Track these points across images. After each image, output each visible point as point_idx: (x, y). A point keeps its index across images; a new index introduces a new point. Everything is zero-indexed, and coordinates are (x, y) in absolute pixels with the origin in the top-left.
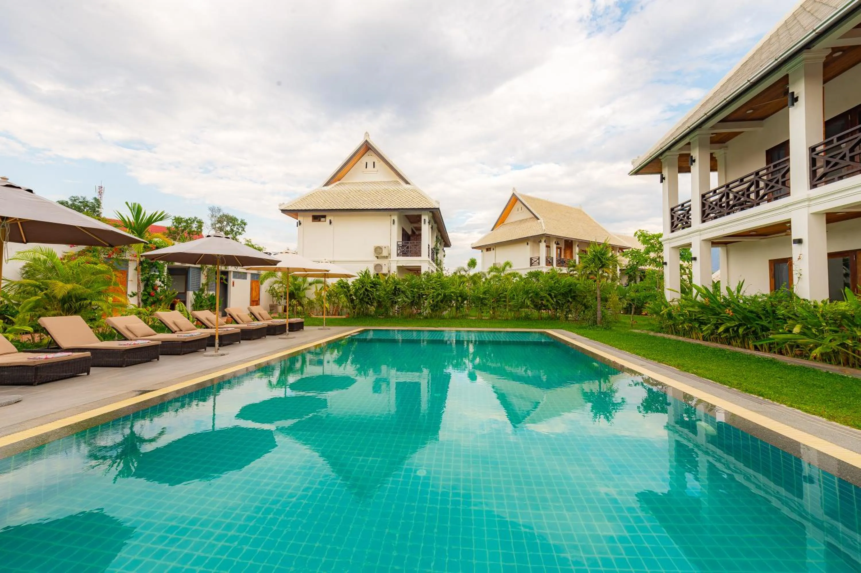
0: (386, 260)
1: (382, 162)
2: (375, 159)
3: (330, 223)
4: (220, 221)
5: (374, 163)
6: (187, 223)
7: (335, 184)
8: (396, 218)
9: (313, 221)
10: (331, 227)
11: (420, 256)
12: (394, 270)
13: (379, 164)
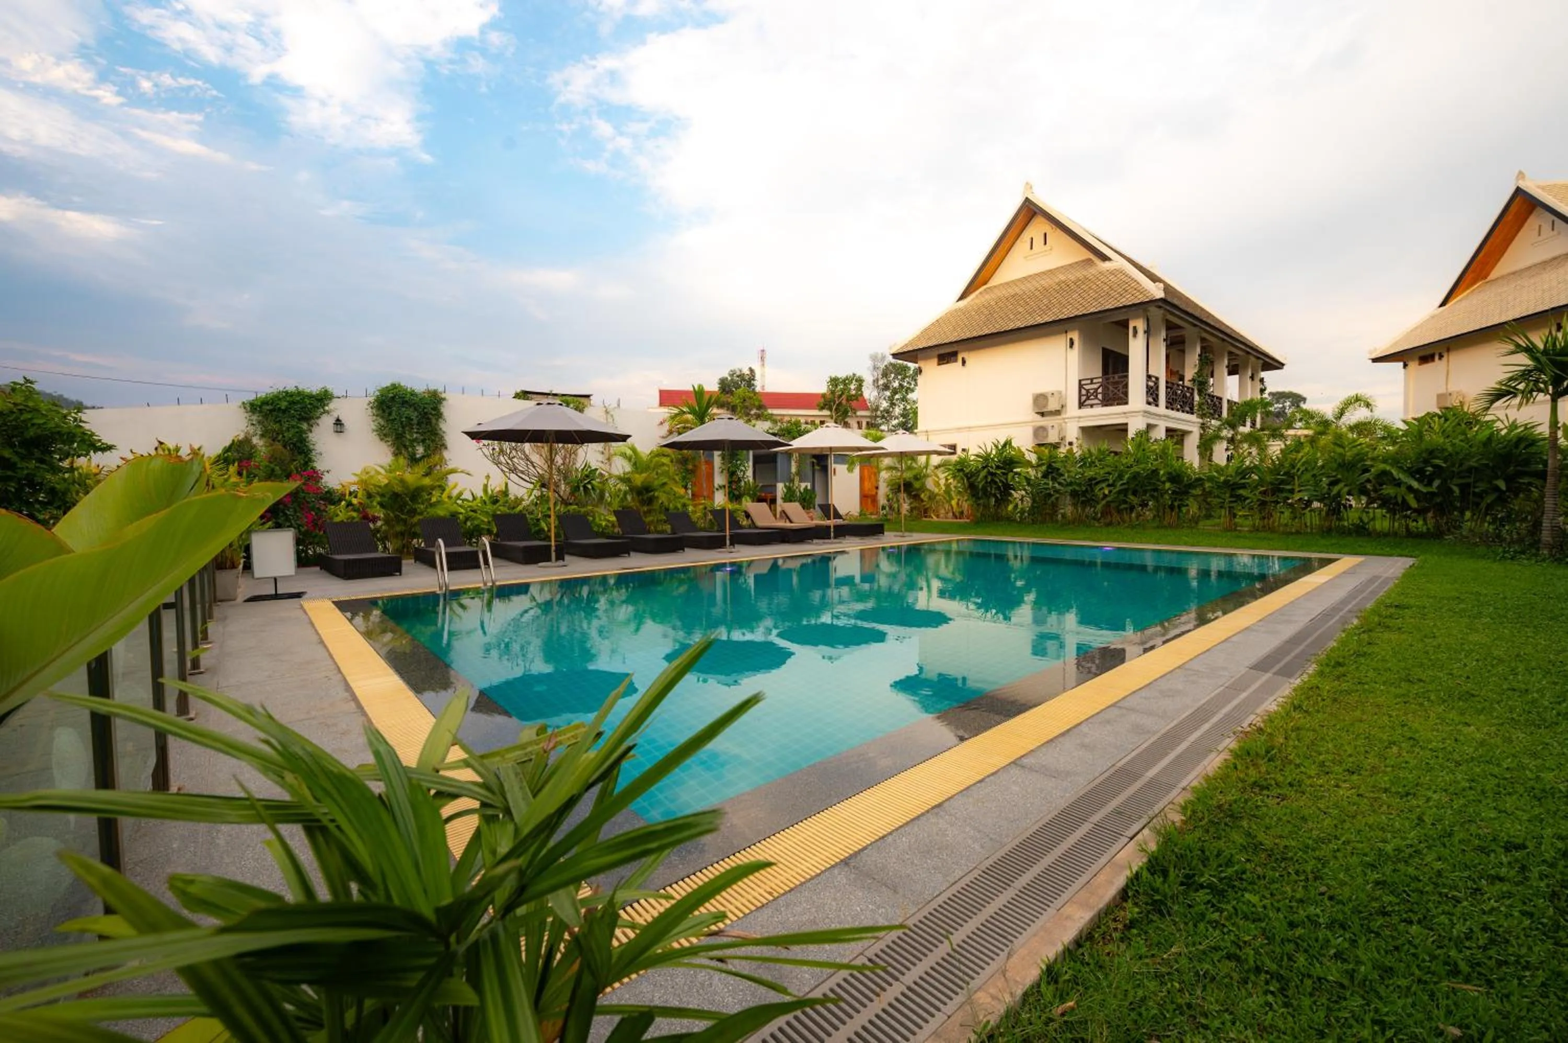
0: (1059, 417)
1: (1059, 232)
2: (1046, 227)
3: (964, 362)
4: (885, 374)
5: (1045, 234)
6: (845, 385)
7: (977, 292)
8: (1075, 335)
9: (939, 364)
10: (964, 371)
11: (1126, 403)
12: (1072, 433)
13: (1056, 236)
